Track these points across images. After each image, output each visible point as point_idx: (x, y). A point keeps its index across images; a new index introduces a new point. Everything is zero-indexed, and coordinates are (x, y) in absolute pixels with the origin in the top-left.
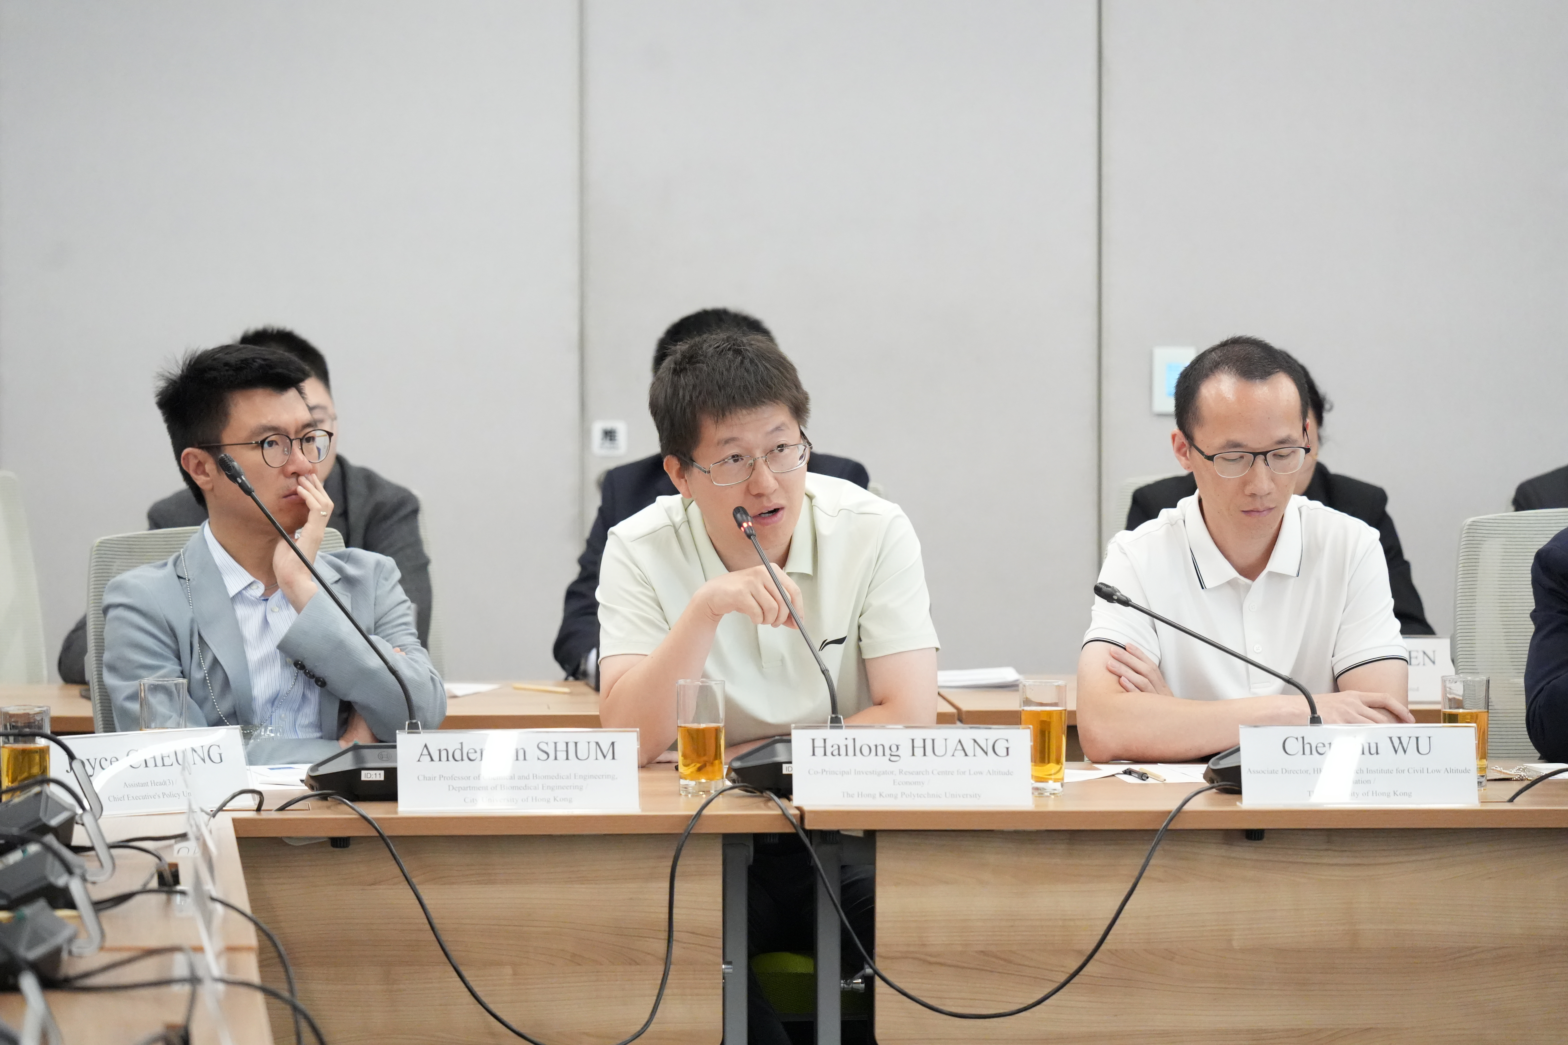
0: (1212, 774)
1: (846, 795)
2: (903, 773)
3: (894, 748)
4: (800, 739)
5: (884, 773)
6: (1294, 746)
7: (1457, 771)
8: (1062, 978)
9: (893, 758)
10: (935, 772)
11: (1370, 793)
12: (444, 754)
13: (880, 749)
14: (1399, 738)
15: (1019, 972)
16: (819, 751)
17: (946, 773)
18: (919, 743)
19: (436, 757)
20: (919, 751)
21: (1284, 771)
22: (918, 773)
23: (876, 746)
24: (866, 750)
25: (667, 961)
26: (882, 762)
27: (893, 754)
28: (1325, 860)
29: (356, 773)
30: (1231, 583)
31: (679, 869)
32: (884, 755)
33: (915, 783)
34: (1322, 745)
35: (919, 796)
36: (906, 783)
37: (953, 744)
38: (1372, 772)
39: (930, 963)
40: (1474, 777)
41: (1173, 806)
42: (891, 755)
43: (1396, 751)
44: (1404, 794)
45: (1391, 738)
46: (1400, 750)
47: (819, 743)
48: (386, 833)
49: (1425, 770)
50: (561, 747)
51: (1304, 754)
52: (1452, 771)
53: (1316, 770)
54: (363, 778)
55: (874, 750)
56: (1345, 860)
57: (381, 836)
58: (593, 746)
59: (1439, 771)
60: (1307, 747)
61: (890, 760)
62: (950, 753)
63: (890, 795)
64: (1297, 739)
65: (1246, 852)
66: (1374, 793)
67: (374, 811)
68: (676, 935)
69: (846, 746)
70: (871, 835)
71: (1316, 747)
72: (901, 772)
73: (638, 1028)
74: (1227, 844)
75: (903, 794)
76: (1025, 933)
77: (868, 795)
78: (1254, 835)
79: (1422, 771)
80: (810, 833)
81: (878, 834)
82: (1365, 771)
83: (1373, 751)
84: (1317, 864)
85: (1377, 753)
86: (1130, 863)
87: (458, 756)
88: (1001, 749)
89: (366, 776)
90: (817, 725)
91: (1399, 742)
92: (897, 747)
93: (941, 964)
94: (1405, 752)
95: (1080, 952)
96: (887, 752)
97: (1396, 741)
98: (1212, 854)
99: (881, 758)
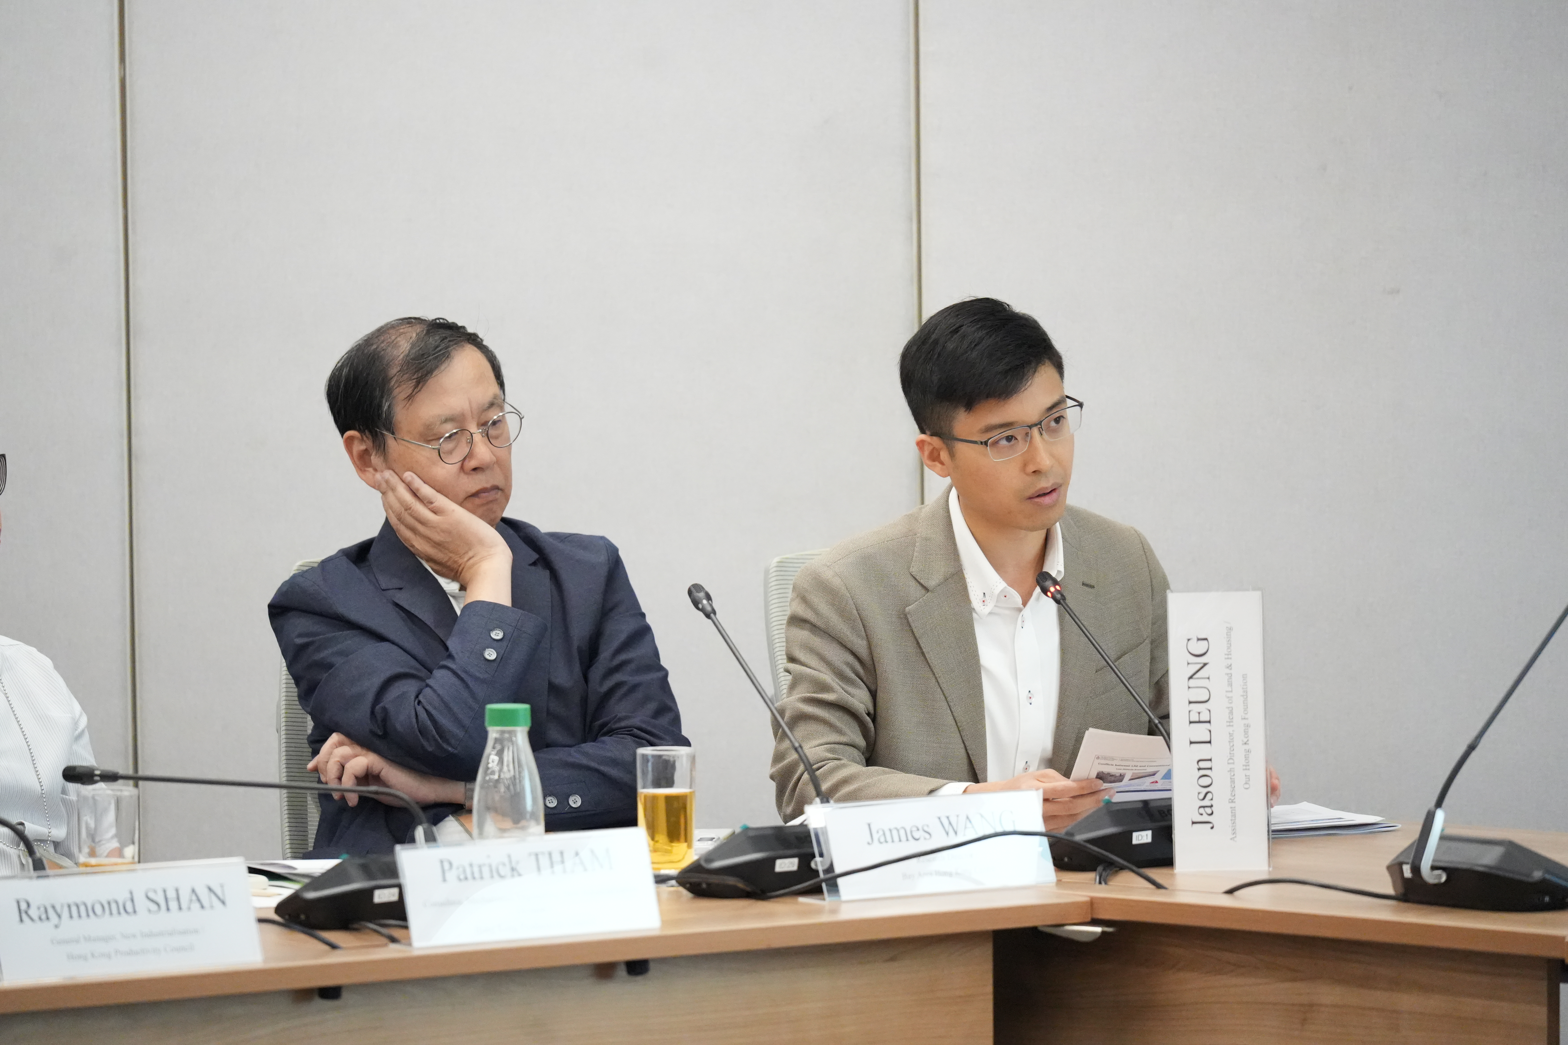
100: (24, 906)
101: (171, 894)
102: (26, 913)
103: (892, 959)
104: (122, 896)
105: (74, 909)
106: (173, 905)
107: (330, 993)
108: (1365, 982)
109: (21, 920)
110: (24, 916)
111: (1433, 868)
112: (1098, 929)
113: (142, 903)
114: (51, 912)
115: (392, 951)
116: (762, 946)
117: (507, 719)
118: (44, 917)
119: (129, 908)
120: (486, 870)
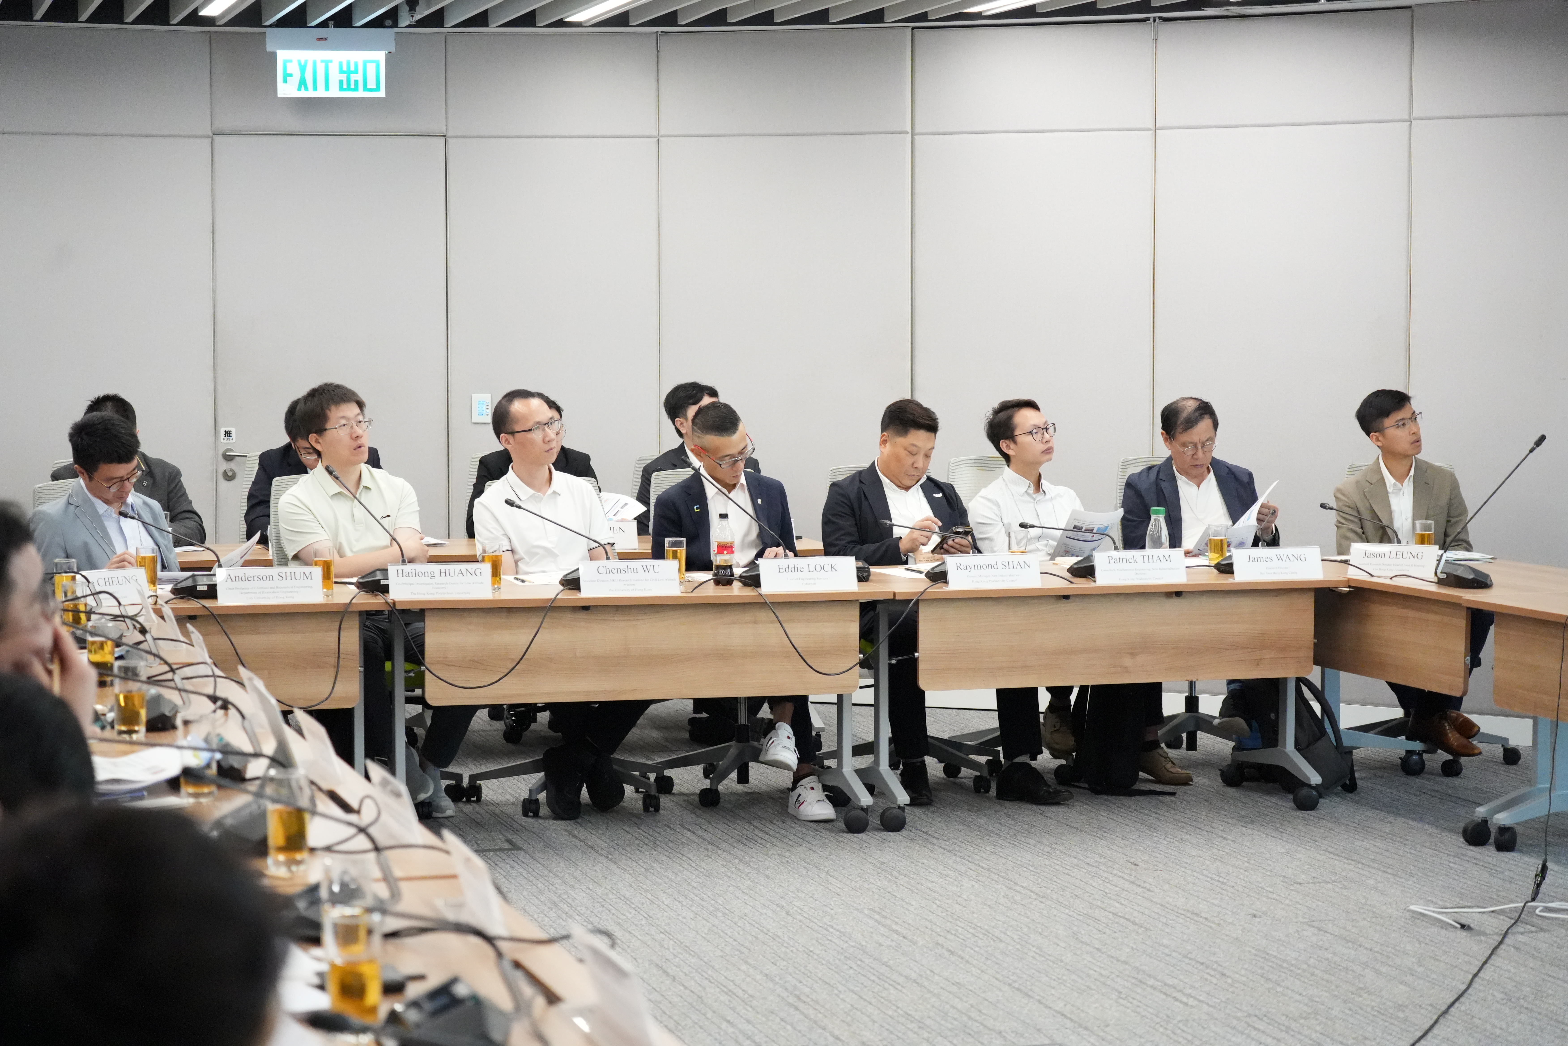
0: (564, 582)
2: (437, 584)
3: (432, 573)
4: (392, 570)
5: (429, 584)
6: (602, 570)
7: (670, 580)
8: (507, 671)
9: (432, 578)
10: (450, 584)
11: (634, 590)
12: (237, 578)
13: (426, 574)
16: (400, 575)
17: (455, 584)
18: (443, 571)
19: (234, 580)
20: (443, 574)
21: (599, 581)
22: (443, 584)
24: (420, 574)
25: (338, 667)
26: (427, 579)
27: (432, 576)
28: (615, 618)
29: (195, 586)
30: (532, 496)
31: (342, 626)
35: (444, 594)
36: (438, 588)
37: (457, 571)
38: (635, 580)
39: (450, 665)
40: (678, 582)
41: (553, 597)
44: (648, 590)
45: (643, 566)
46: (647, 571)
47: (400, 571)
48: (215, 613)
50: (288, 574)
51: (606, 573)
53: (610, 580)
54: (198, 589)
55: (424, 574)
56: (625, 618)
57: (213, 614)
58: (302, 573)
59: (663, 580)
60: (605, 570)
61: (430, 578)
62: (456, 574)
63: (431, 594)
65: (583, 615)
67: (208, 603)
68: (341, 655)
69: (408, 573)
70: (422, 612)
71: (609, 570)
73: (326, 696)
74: (575, 612)
75: (437, 593)
77: (422, 594)
78: (586, 608)
79: (656, 580)
80: (398, 610)
81: (426, 610)
82: (632, 580)
84: (613, 620)
85: (637, 573)
86: (535, 620)
87: (243, 579)
88: (478, 573)
89: (199, 588)
90: (396, 563)
93: (456, 666)
95: (513, 660)
96: (430, 575)
97: (645, 568)
98: (568, 616)
99: (427, 578)
100: (959, 565)
101: (1011, 563)
103: (1276, 596)
104: (993, 563)
106: (1011, 567)
107: (1066, 597)
108: (1420, 610)
110: (958, 568)
111: (1441, 572)
112: (1348, 589)
113: (1000, 565)
114: (968, 567)
115: (1093, 585)
116: (1223, 589)
117: (1157, 512)
118: (965, 568)
119: (995, 567)
120: (1124, 560)
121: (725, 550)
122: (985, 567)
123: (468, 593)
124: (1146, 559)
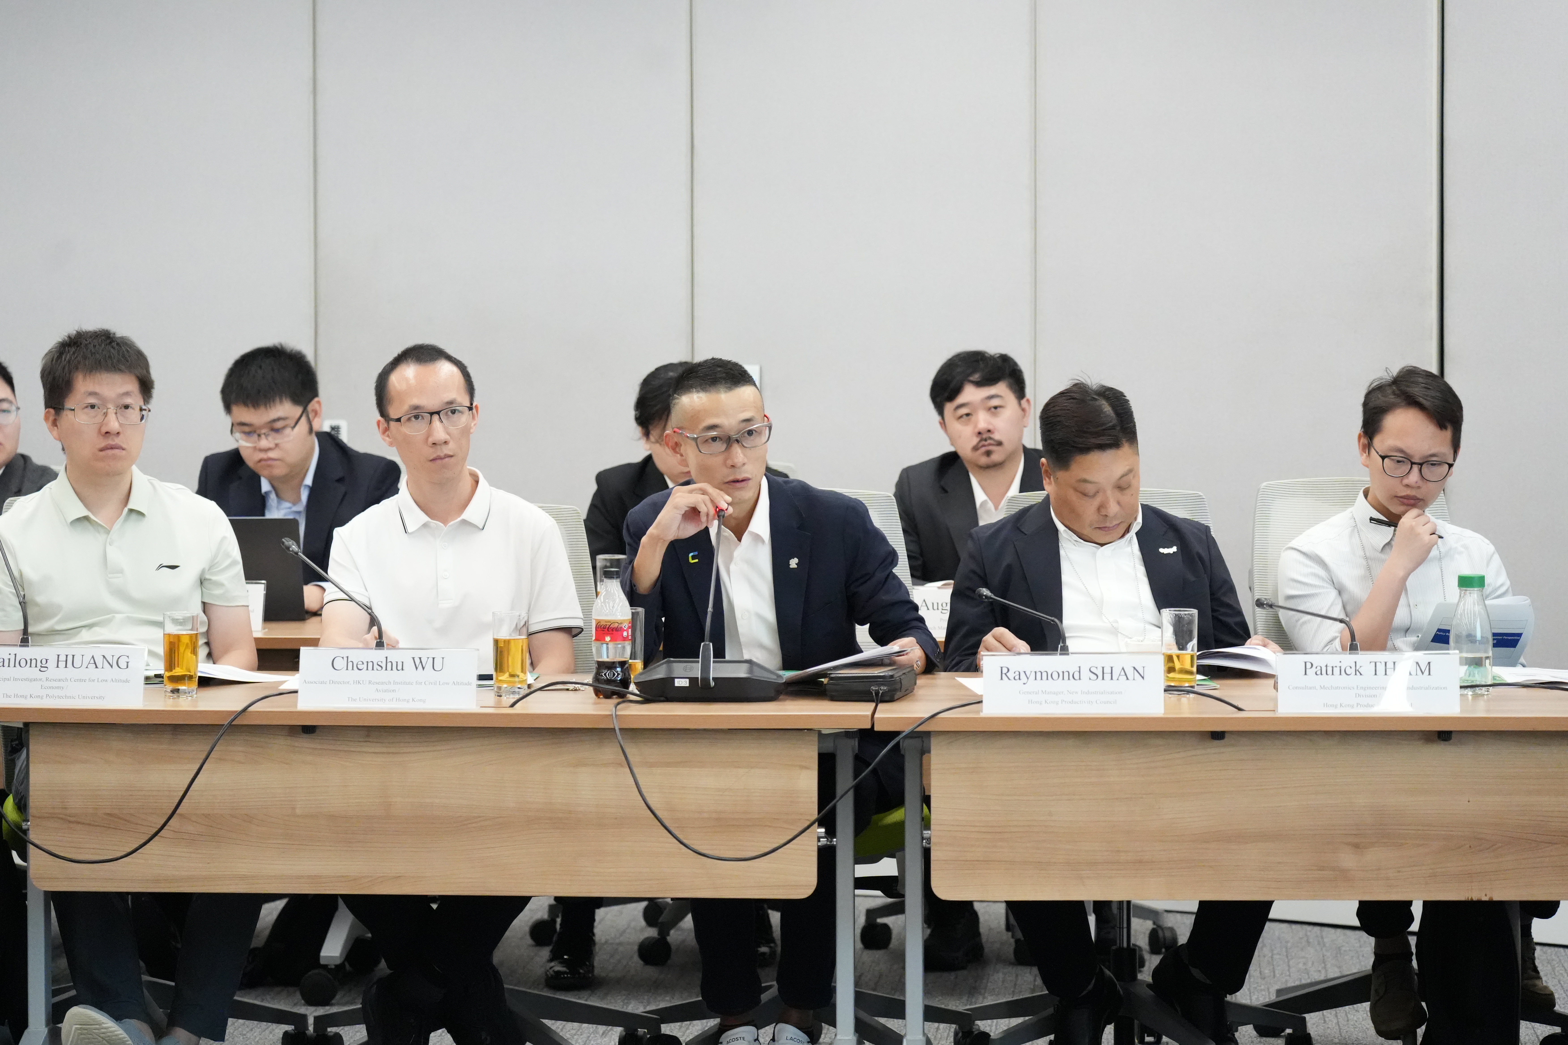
1: (5, 695)
2: (49, 680)
3: (44, 661)
5: (35, 680)
6: (340, 663)
7: (462, 684)
8: (153, 832)
9: (42, 669)
10: (72, 680)
11: (395, 700)
14: (420, 658)
15: (137, 829)
17: (81, 680)
18: (62, 658)
20: (62, 664)
21: (331, 682)
22: (60, 680)
23: (31, 660)
24: (23, 663)
26: (34, 672)
27: (43, 666)
28: (366, 749)
32: (36, 667)
33: (56, 688)
34: (361, 663)
35: (59, 697)
36: (50, 688)
37: (87, 659)
38: (397, 683)
39: (70, 822)
41: (240, 708)
42: (41, 667)
43: (417, 668)
44: (420, 700)
45: (413, 658)
46: (420, 667)
49: (438, 683)
51: (347, 669)
52: (458, 683)
53: (355, 681)
55: (30, 662)
56: (384, 750)
59: (448, 684)
60: (350, 664)
61: (40, 670)
62: (85, 665)
63: (38, 697)
64: (343, 658)
65: (304, 742)
66: (398, 700)
69: (9, 659)
70: (26, 727)
71: (357, 664)
72: (47, 680)
74: (291, 736)
75: (47, 695)
76: (140, 801)
77: (21, 696)
78: (309, 730)
79: (435, 684)
81: (30, 725)
82: (392, 683)
83: (400, 667)
84: (359, 752)
85: (402, 669)
88: (122, 663)
91: (419, 661)
92: (47, 660)
93: (79, 823)
94: (423, 668)
95: (160, 814)
96: (39, 664)
97: (417, 661)
98: (280, 743)
99: (33, 668)
100: (1005, 671)
101: (1107, 670)
102: (1005, 674)
104: (1073, 669)
105: (1039, 675)
106: (1107, 676)
109: (1002, 679)
110: (1004, 676)
114: (1023, 675)
118: (1017, 677)
119: (1077, 676)
120: (1337, 671)
121: (608, 634)
122: (1055, 676)
123: (100, 698)
124: (1381, 668)
